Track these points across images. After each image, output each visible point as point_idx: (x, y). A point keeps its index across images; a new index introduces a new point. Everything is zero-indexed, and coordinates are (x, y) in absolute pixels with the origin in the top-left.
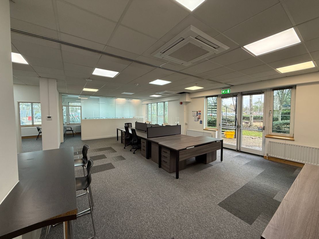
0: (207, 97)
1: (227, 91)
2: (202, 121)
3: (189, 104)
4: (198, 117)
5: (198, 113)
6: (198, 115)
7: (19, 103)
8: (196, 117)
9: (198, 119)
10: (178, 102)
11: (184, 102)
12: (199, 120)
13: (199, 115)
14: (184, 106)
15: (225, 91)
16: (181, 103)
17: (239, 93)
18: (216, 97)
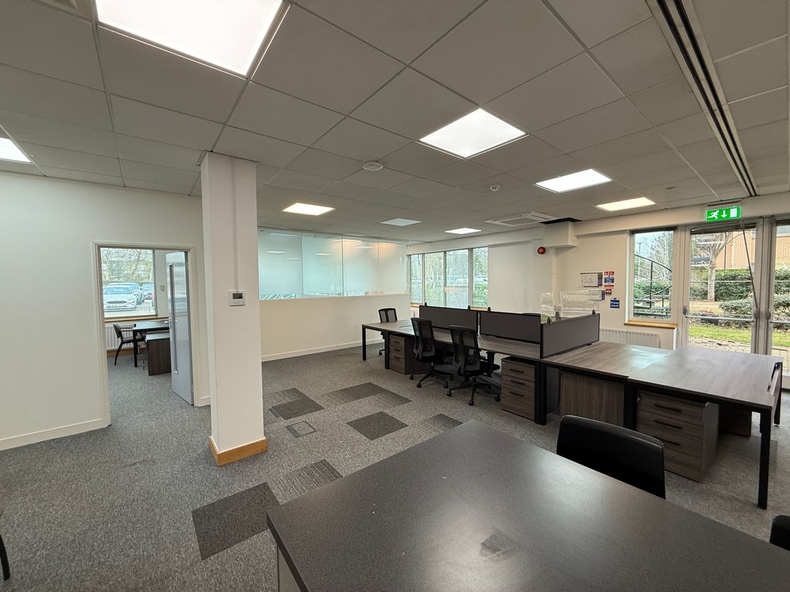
0: (633, 232)
1: (728, 213)
2: (618, 301)
3: (570, 252)
4: (603, 288)
5: (604, 277)
6: (603, 283)
7: (100, 246)
8: (597, 289)
9: (603, 294)
10: (532, 248)
11: (551, 248)
12: (608, 298)
13: (607, 284)
14: (551, 258)
15: (721, 213)
16: (542, 251)
17: (761, 217)
18: (672, 232)
